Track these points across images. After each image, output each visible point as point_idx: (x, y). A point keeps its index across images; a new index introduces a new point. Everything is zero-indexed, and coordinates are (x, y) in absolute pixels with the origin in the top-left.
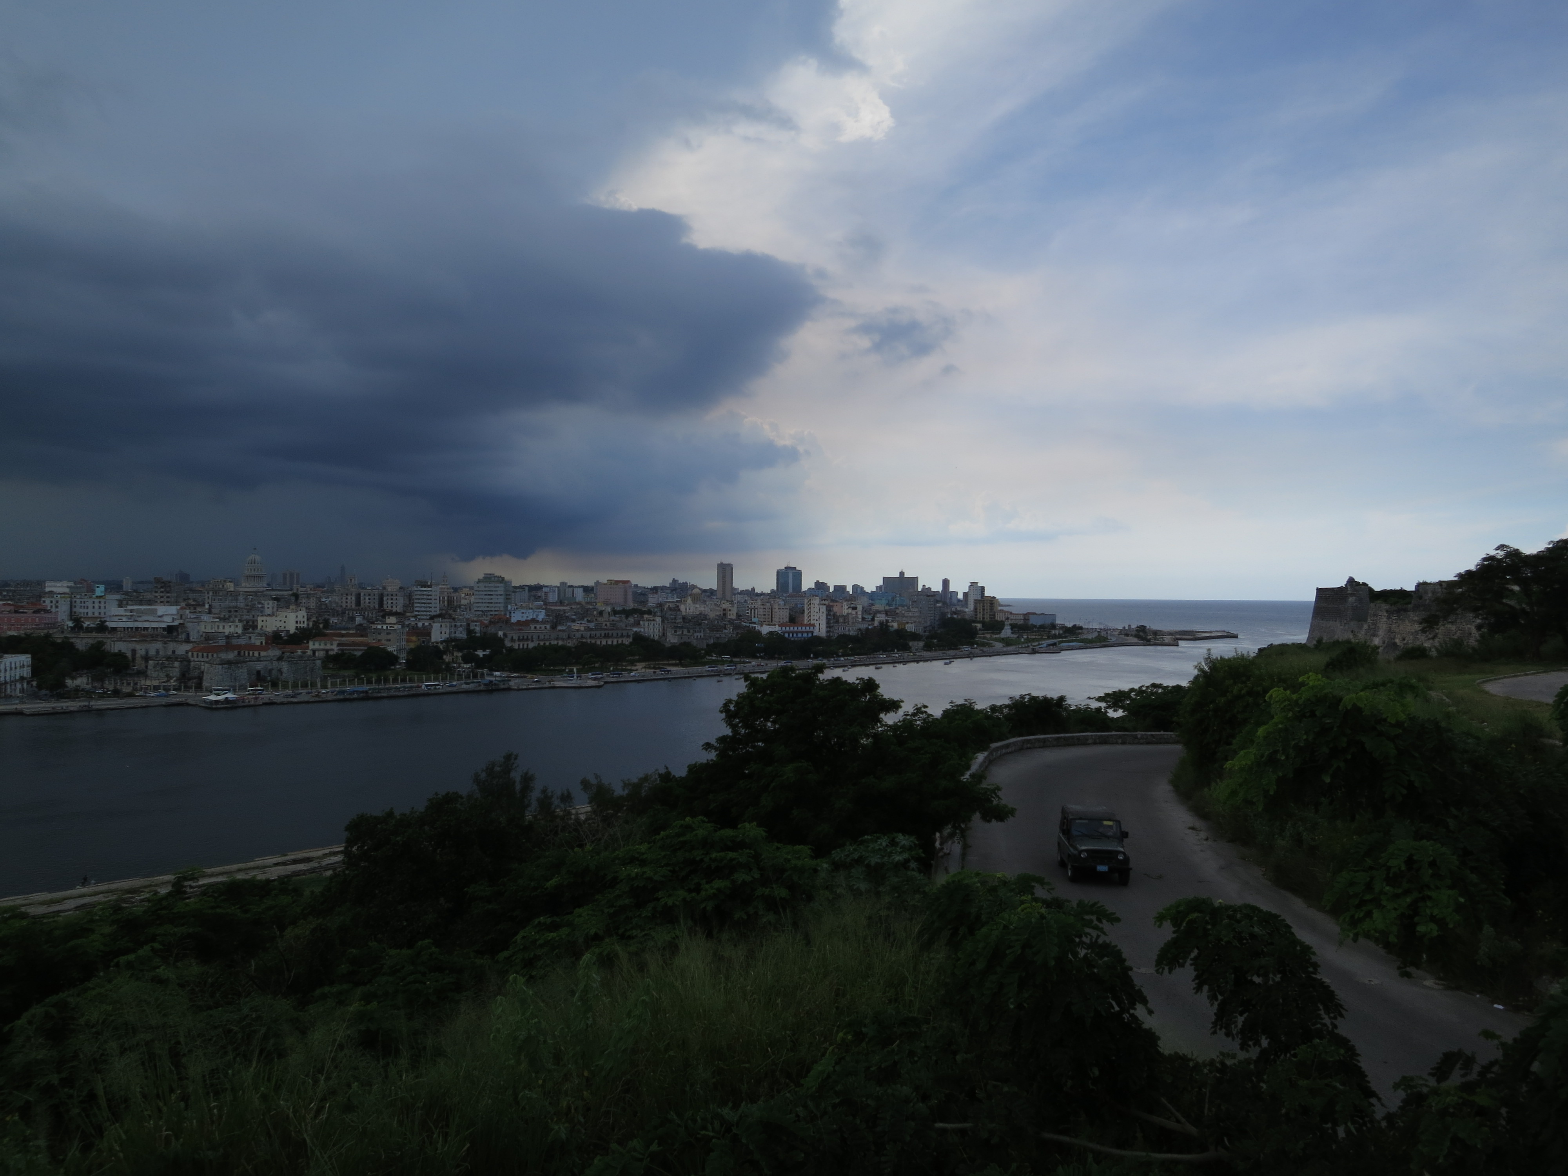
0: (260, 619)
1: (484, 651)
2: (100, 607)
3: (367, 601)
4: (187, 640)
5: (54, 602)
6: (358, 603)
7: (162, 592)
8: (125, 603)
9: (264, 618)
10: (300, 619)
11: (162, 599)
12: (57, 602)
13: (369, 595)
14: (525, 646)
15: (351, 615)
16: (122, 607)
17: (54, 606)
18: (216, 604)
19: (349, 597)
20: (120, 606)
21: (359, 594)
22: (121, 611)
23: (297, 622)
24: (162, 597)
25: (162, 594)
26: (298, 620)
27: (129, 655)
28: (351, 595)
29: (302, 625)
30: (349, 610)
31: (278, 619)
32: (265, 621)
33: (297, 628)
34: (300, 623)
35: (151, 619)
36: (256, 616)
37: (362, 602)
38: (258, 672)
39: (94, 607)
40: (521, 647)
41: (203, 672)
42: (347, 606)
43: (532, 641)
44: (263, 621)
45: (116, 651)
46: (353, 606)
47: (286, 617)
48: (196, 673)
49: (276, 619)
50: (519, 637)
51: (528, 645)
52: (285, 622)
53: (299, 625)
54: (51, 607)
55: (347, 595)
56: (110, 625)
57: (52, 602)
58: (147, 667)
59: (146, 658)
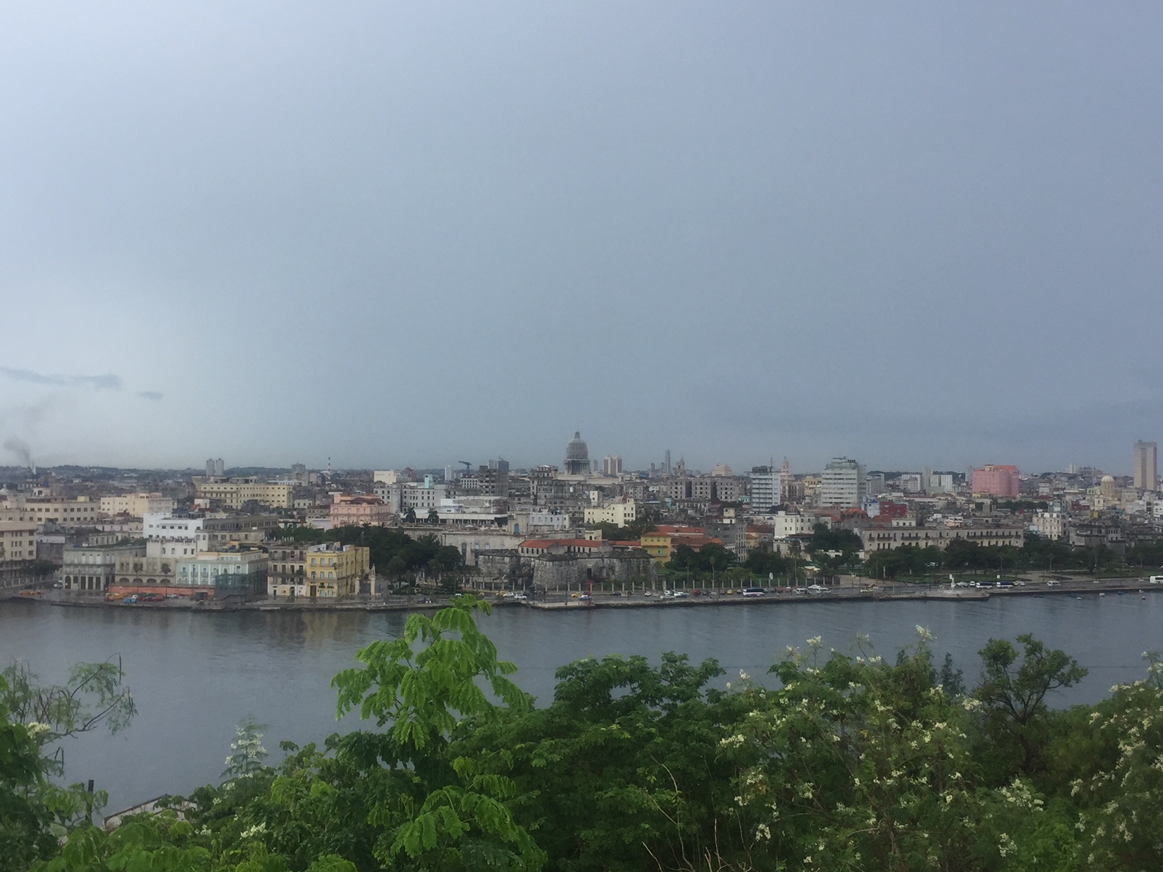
0: (586, 511)
1: (837, 551)
2: (429, 498)
3: (699, 491)
4: (517, 535)
5: (386, 492)
6: (689, 493)
7: (487, 482)
8: (452, 493)
9: (591, 510)
10: (629, 511)
11: (487, 490)
12: (389, 492)
13: (701, 484)
14: (886, 547)
15: (681, 507)
16: (449, 498)
17: (385, 497)
18: (542, 494)
19: (679, 487)
20: (448, 497)
21: (690, 483)
22: (449, 502)
23: (625, 515)
24: (487, 487)
25: (487, 484)
26: (627, 512)
27: (460, 550)
28: (681, 484)
29: (630, 519)
30: (679, 501)
31: (606, 511)
32: (591, 513)
33: (626, 522)
34: (629, 516)
35: (478, 510)
36: (582, 508)
37: (693, 492)
38: (589, 570)
39: (423, 497)
40: (881, 547)
41: (533, 569)
42: (676, 497)
43: (895, 540)
44: (589, 513)
45: (447, 545)
46: (684, 498)
47: (614, 508)
48: (525, 570)
49: (603, 511)
50: (879, 535)
51: (889, 545)
52: (612, 515)
53: (627, 518)
54: (383, 497)
55: (676, 484)
56: (442, 517)
57: (383, 492)
58: (477, 562)
59: (477, 553)
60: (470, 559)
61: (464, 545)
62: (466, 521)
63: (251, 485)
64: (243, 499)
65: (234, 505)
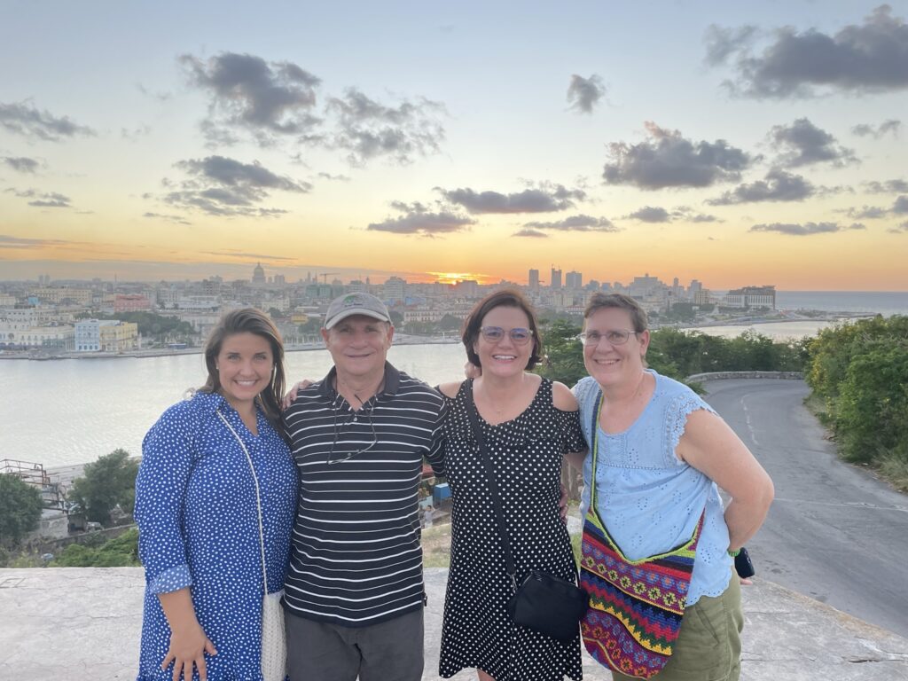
0: (263, 303)
2: (173, 296)
3: (324, 293)
6: (318, 294)
7: (207, 288)
8: (187, 294)
10: (286, 303)
11: (208, 292)
13: (325, 289)
14: (414, 320)
15: (314, 301)
16: (186, 296)
18: (238, 294)
19: (313, 291)
22: (185, 299)
23: (284, 305)
24: (207, 290)
27: (191, 324)
28: (314, 289)
30: (313, 298)
31: (274, 303)
33: (284, 309)
34: (286, 305)
36: (261, 302)
37: (321, 293)
39: (170, 296)
40: (412, 320)
43: (419, 316)
45: (184, 321)
46: (316, 296)
47: (278, 302)
49: (272, 303)
50: (411, 314)
51: (416, 319)
52: (277, 305)
53: (285, 307)
55: (312, 289)
56: (180, 306)
58: (201, 330)
59: (201, 326)
60: (197, 329)
61: (194, 321)
62: (195, 309)
63: (65, 289)
64: (60, 298)
65: (55, 300)
